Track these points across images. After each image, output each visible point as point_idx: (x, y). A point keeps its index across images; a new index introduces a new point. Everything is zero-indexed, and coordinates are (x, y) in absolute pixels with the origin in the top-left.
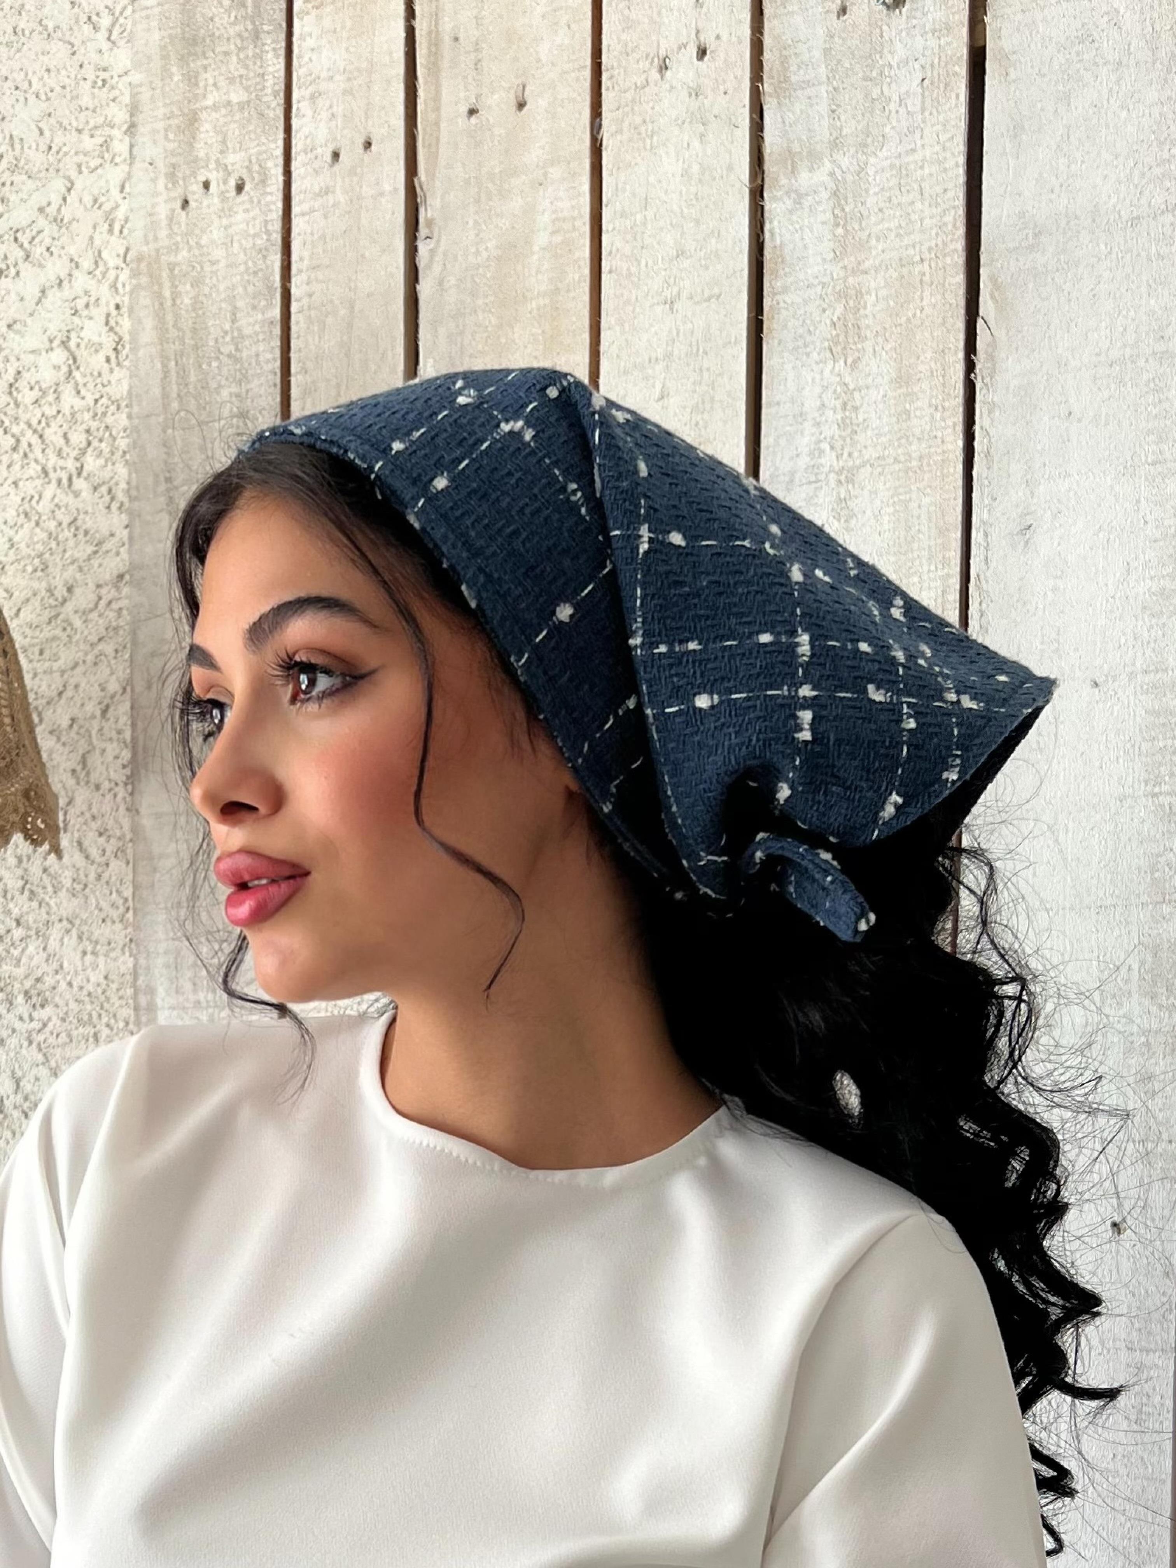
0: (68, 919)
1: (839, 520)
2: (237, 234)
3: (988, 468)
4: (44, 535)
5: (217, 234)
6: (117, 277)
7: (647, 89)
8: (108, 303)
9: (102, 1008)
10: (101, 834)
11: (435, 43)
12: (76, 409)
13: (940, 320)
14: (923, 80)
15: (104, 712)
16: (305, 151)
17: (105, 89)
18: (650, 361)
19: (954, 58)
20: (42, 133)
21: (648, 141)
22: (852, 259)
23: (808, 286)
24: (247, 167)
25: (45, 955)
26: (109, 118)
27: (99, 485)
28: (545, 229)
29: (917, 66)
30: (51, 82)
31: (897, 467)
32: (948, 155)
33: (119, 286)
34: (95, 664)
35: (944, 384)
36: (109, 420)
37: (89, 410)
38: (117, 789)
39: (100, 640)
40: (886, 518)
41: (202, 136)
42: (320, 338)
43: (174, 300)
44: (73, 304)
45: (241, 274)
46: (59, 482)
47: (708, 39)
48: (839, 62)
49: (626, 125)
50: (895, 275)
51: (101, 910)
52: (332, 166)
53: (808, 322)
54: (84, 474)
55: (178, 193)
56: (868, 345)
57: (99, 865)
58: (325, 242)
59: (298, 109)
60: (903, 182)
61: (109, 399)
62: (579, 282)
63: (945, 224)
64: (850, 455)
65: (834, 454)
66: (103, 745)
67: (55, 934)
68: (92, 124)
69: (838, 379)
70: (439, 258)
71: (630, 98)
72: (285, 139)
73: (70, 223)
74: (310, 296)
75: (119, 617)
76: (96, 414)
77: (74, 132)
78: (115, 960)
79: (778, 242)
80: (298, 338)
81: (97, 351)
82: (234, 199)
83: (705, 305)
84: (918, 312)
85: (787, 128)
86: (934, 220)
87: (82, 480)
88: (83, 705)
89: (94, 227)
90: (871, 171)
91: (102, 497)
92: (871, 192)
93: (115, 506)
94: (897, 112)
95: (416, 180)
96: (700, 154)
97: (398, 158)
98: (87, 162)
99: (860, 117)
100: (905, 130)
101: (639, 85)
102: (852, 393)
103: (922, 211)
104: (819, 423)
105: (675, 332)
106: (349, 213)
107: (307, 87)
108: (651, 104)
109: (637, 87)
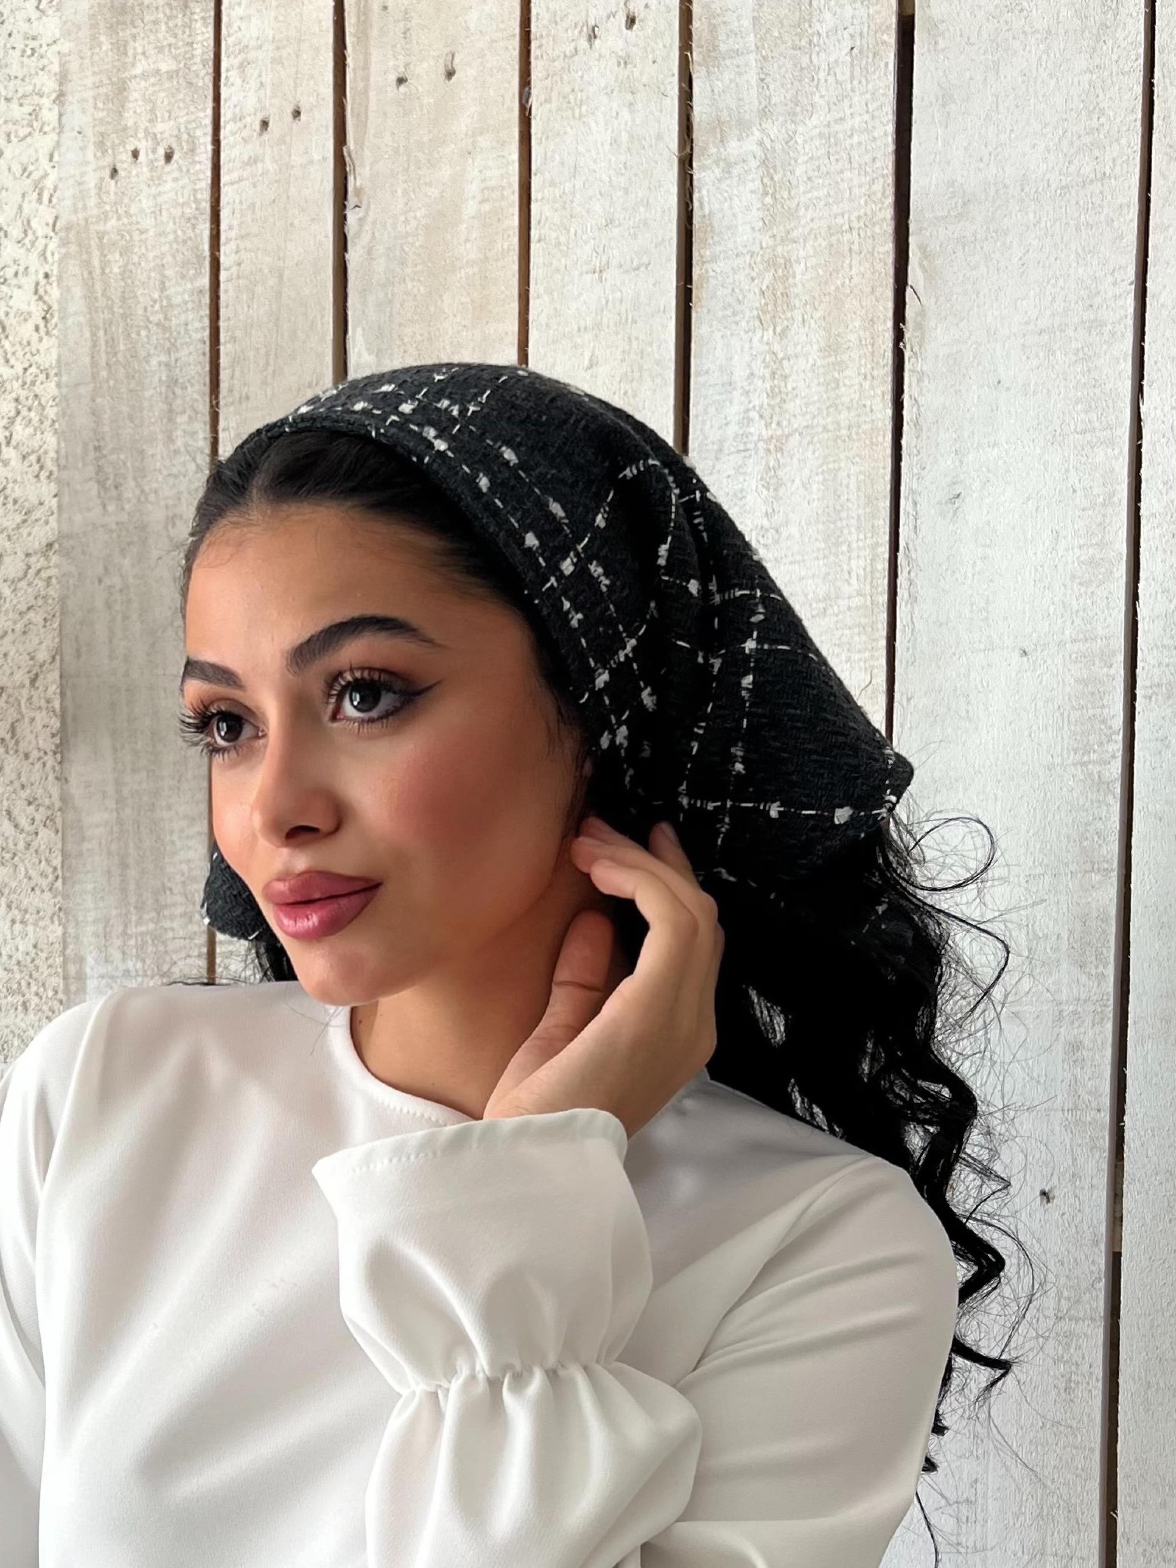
1: (768, 489)
2: (166, 202)
3: (917, 437)
5: (146, 204)
6: (46, 246)
7: (576, 58)
8: (36, 272)
9: (31, 976)
11: (365, 12)
12: (5, 377)
13: (869, 289)
14: (852, 49)
15: (33, 681)
16: (234, 120)
17: (34, 58)
18: (579, 330)
19: (884, 27)
21: (577, 111)
22: (782, 228)
23: (737, 255)
24: (176, 136)
26: (38, 87)
27: (28, 454)
28: (474, 198)
29: (846, 36)
31: (825, 436)
32: (877, 122)
33: (48, 255)
34: (24, 633)
35: (873, 353)
36: (38, 389)
37: (17, 379)
38: (46, 758)
39: (29, 609)
40: (815, 487)
41: (131, 105)
42: (249, 307)
43: (103, 269)
45: (170, 243)
47: (637, 8)
48: (768, 31)
49: (554, 95)
50: (824, 244)
51: (30, 878)
52: (261, 135)
53: (737, 291)
54: (13, 442)
55: (108, 160)
56: (797, 314)
57: (28, 834)
58: (254, 211)
59: (227, 78)
60: (831, 150)
61: (38, 368)
62: (508, 250)
63: (874, 193)
64: (779, 424)
65: (763, 423)
66: (32, 714)
68: (20, 94)
69: (767, 348)
70: (368, 227)
71: (559, 67)
72: (214, 108)
74: (240, 264)
75: (48, 586)
76: (24, 383)
77: (3, 102)
78: (44, 928)
79: (707, 212)
80: (227, 306)
81: (26, 320)
82: (163, 168)
83: (634, 274)
84: (847, 281)
85: (716, 97)
86: (863, 190)
87: (11, 449)
88: (12, 674)
89: (24, 195)
90: (800, 139)
91: (31, 466)
92: (800, 161)
93: (43, 475)
94: (826, 81)
95: (344, 149)
96: (629, 123)
97: (327, 127)
98: (16, 132)
99: (789, 86)
100: (834, 100)
101: (568, 53)
102: (780, 362)
103: (851, 179)
104: (747, 392)
105: (603, 301)
106: (278, 181)
107: (236, 57)
108: (580, 73)
109: (566, 56)
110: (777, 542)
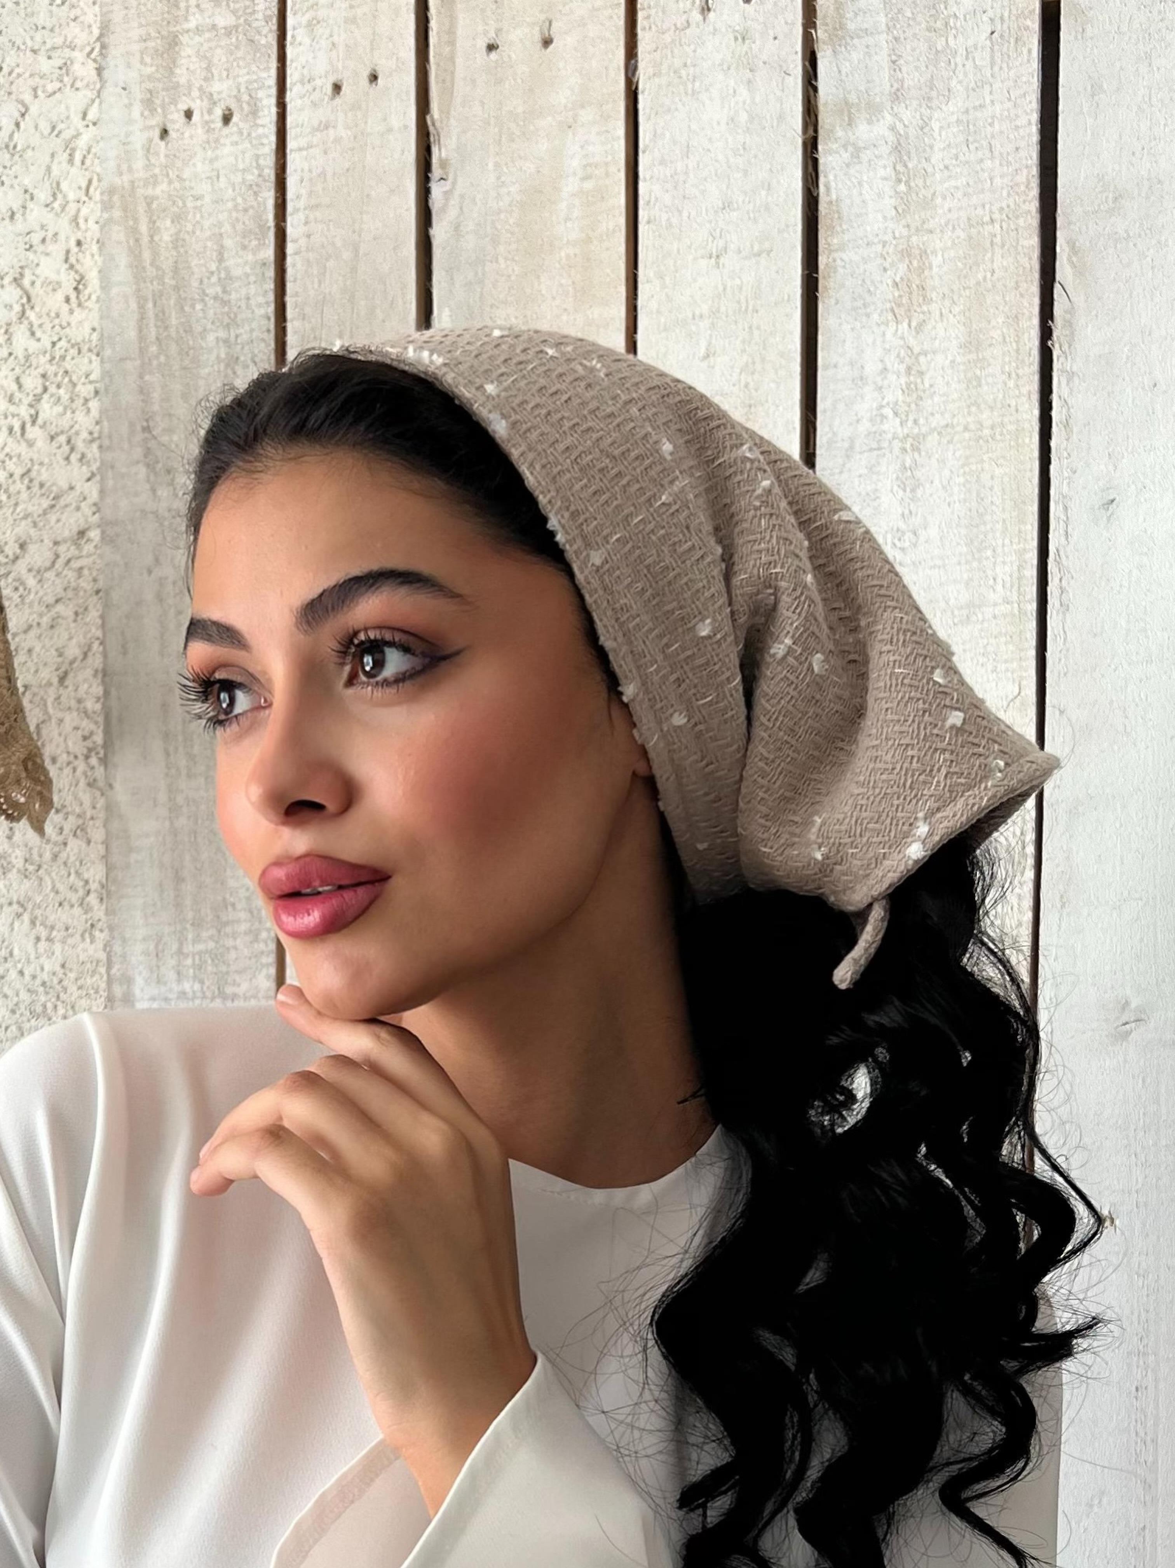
0: (19, 903)
1: (905, 491)
2: (223, 168)
3: (1067, 440)
5: (201, 167)
6: (79, 210)
7: (688, 31)
8: (68, 238)
12: (30, 351)
13: (1013, 284)
14: (992, 33)
15: (62, 679)
16: (302, 82)
18: (694, 318)
19: (1026, 12)
21: (690, 86)
22: (917, 217)
23: (868, 244)
24: (235, 96)
26: (69, 40)
27: (57, 434)
28: (575, 174)
29: (985, 18)
31: (967, 435)
32: (1020, 112)
33: (81, 221)
34: (52, 627)
35: (1017, 351)
36: (68, 365)
37: (45, 352)
38: (76, 763)
39: (57, 601)
40: (956, 489)
41: (183, 61)
42: (320, 282)
43: (152, 237)
44: (27, 239)
45: (230, 212)
46: (11, 430)
48: (900, 11)
49: (664, 69)
50: (963, 235)
51: (57, 892)
52: (333, 98)
53: (868, 282)
54: (40, 421)
55: (157, 120)
56: (934, 307)
57: (55, 844)
58: (325, 180)
59: (293, 36)
60: (971, 139)
61: (69, 342)
62: (614, 231)
63: (1017, 185)
64: (915, 422)
65: (898, 420)
66: (60, 715)
68: (48, 46)
69: (902, 343)
70: (454, 201)
71: (669, 40)
72: (278, 68)
73: (24, 150)
74: (308, 237)
75: (80, 577)
76: (53, 358)
77: (28, 53)
78: (74, 947)
79: (834, 197)
80: (295, 281)
81: (54, 290)
82: (220, 130)
83: (754, 260)
84: (989, 275)
85: (844, 78)
86: (1005, 180)
87: (37, 428)
88: (37, 671)
89: (53, 155)
90: (936, 125)
91: (60, 447)
92: (936, 148)
93: (74, 457)
94: (964, 65)
95: (428, 118)
96: (748, 102)
97: (407, 93)
98: (44, 86)
99: (924, 69)
100: (972, 85)
101: (679, 25)
102: (916, 358)
103: (992, 170)
104: (881, 388)
105: (721, 288)
106: (353, 149)
107: (303, 14)
108: (692, 47)
109: (677, 29)
110: (915, 545)
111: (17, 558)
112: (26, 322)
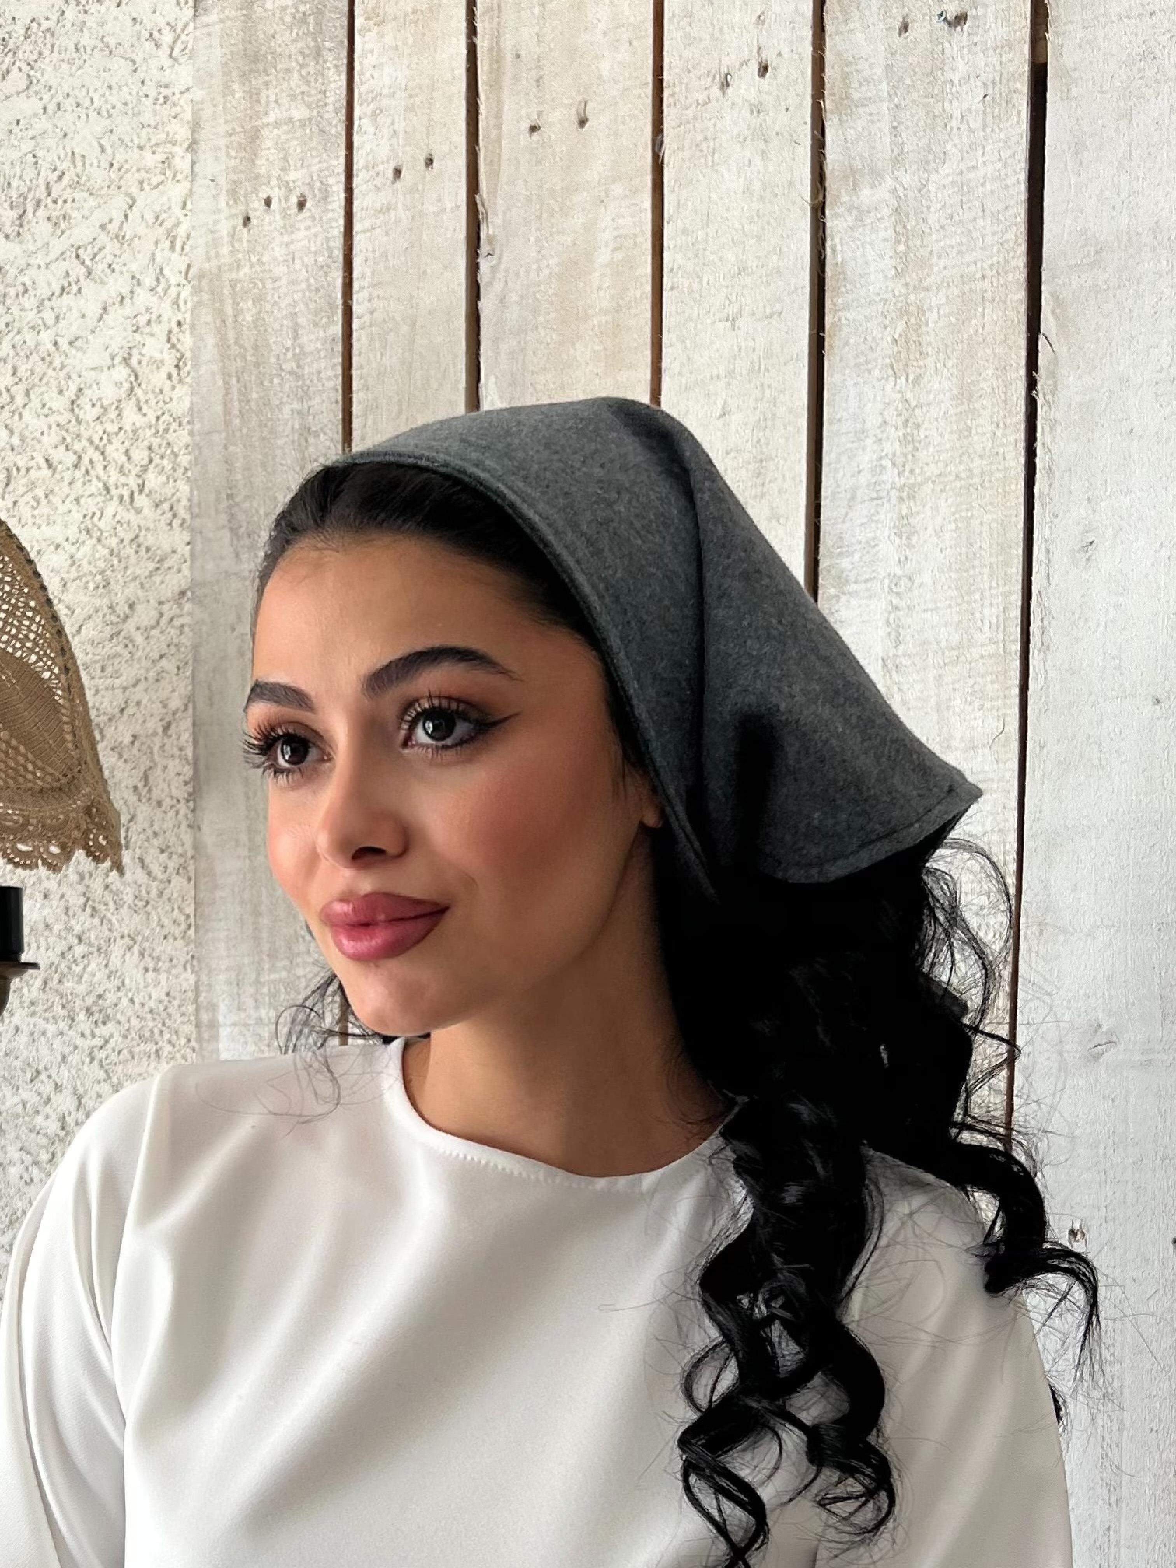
0: (129, 936)
1: (901, 538)
2: (298, 251)
3: (1050, 485)
4: (106, 552)
5: (279, 252)
6: (179, 294)
7: (708, 106)
8: (169, 320)
9: (164, 1024)
10: (162, 851)
11: (497, 60)
12: (138, 425)
13: (1002, 337)
14: (985, 96)
15: (166, 729)
16: (367, 168)
17: (166, 106)
18: (712, 378)
19: (1016, 76)
20: (103, 150)
21: (710, 158)
22: (914, 275)
23: (870, 303)
24: (309, 184)
25: (107, 972)
26: (171, 135)
27: (161, 502)
29: (979, 83)
30: (114, 99)
31: (958, 484)
32: (1009, 171)
33: (181, 303)
34: (157, 681)
35: (1005, 401)
36: (171, 437)
37: (150, 427)
38: (178, 806)
39: (162, 657)
40: (947, 536)
41: (264, 153)
42: (382, 355)
43: (235, 317)
44: (134, 321)
45: (303, 291)
46: (121, 499)
47: (769, 56)
48: (900, 78)
49: (687, 143)
50: (956, 292)
51: (163, 926)
52: (393, 183)
53: (870, 339)
54: (146, 490)
55: (240, 209)
56: (930, 362)
57: (161, 881)
58: (387, 259)
59: (359, 126)
60: (964, 198)
61: (171, 416)
62: (641, 299)
63: (1007, 241)
64: (912, 472)
65: (896, 471)
66: (165, 762)
67: (117, 951)
68: (153, 142)
69: (900, 395)
70: (500, 275)
71: (692, 116)
72: (346, 156)
73: (132, 239)
74: (372, 313)
75: (181, 633)
76: (157, 431)
77: (136, 150)
78: (177, 977)
79: (840, 260)
80: (360, 354)
81: (158, 368)
82: (296, 216)
83: (766, 322)
84: (980, 330)
85: (849, 145)
86: (996, 238)
87: (143, 497)
88: (144, 722)
89: (156, 244)
90: (932, 187)
91: (163, 514)
92: (932, 209)
93: (176, 523)
94: (959, 129)
95: (477, 197)
96: (762, 171)
97: (459, 175)
98: (149, 179)
99: (922, 134)
100: (966, 147)
101: (700, 101)
102: (913, 410)
103: (984, 227)
104: (880, 440)
105: (736, 349)
106: (410, 229)
107: (369, 104)
108: (713, 121)
109: (698, 104)
110: (910, 590)
111: (127, 617)
112: (134, 399)
